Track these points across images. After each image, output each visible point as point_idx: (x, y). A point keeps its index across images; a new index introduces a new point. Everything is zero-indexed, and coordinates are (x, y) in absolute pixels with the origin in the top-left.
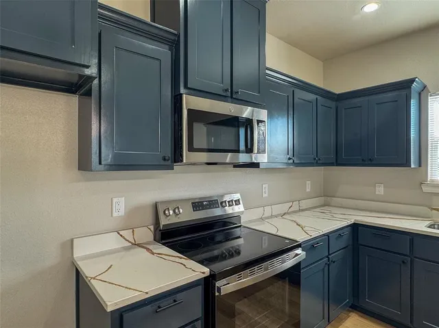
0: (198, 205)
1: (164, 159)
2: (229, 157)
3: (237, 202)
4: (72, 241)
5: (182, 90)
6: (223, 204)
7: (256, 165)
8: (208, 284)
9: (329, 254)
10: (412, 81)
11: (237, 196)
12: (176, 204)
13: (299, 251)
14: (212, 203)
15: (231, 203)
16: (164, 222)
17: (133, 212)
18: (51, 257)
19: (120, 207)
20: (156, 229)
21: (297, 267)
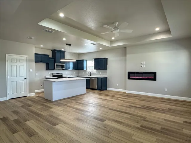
5: (55, 63)
10: (83, 60)
12: (55, 73)
18: (44, 77)
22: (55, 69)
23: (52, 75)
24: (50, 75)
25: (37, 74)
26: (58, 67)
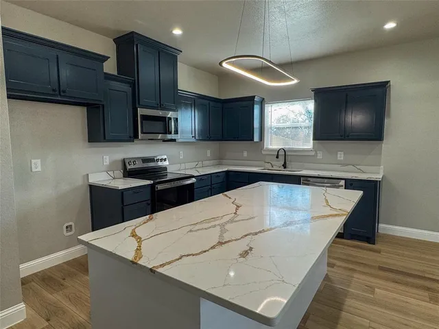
0: (145, 160)
1: (130, 137)
2: (160, 136)
3: (165, 160)
4: (88, 175)
5: (137, 106)
6: (157, 160)
7: (174, 140)
8: (152, 186)
9: (211, 184)
10: (254, 97)
11: (165, 157)
12: (135, 160)
13: (194, 179)
14: (152, 160)
15: (161, 160)
16: (129, 167)
17: (113, 163)
18: (80, 182)
19: (107, 160)
20: (124, 172)
21: (193, 184)
22: (136, 136)
23: (120, 166)
24: (110, 168)
25: (37, 165)
26: (150, 125)
